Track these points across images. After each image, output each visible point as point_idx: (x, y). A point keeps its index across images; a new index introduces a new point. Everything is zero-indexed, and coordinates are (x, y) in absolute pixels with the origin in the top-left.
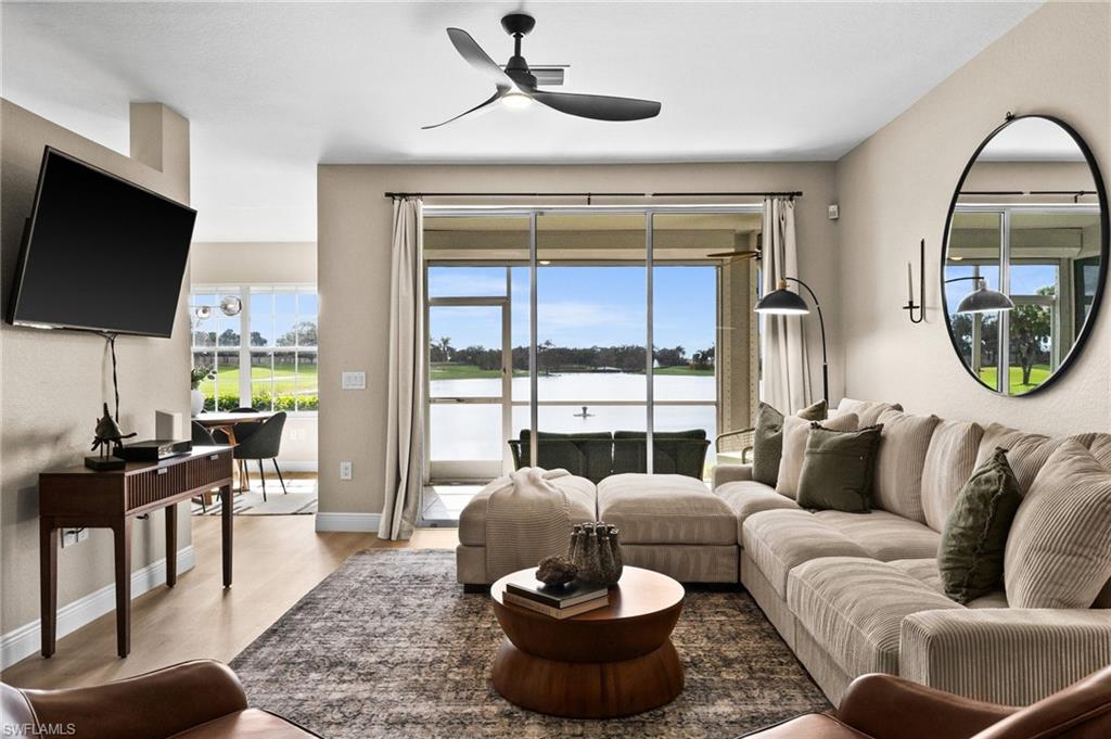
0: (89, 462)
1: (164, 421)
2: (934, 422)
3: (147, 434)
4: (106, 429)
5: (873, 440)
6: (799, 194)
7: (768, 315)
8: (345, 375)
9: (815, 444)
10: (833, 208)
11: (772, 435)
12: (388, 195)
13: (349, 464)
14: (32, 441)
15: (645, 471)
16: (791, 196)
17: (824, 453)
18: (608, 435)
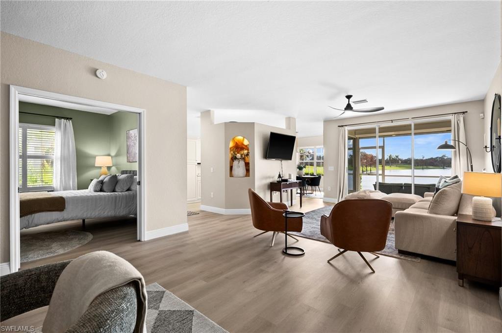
0: (277, 181)
1: (290, 175)
3: (286, 177)
4: (280, 176)
6: (466, 112)
7: (453, 150)
10: (482, 115)
12: (338, 126)
14: (269, 177)
15: (411, 193)
16: (462, 113)
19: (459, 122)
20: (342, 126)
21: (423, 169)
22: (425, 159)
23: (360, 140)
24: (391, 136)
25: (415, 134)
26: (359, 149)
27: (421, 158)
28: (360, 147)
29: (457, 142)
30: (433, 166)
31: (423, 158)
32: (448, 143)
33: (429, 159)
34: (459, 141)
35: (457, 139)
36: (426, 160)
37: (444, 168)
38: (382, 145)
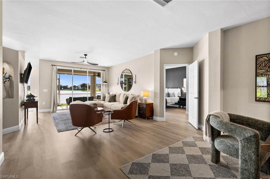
2: (120, 94)
5: (115, 96)
8: (44, 90)
9: (110, 96)
10: (108, 72)
11: (104, 96)
12: (52, 65)
13: (45, 102)
16: (104, 71)
17: (111, 97)
18: (82, 97)
25: (74, 74)
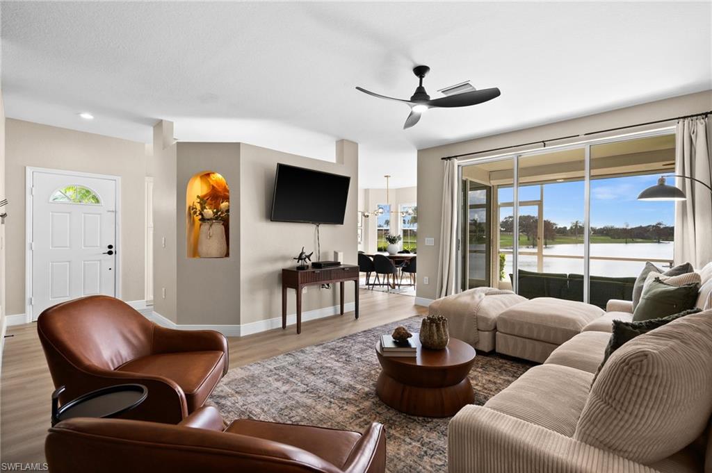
1: (336, 255)
7: (678, 202)
8: (426, 239)
12: (442, 159)
13: (427, 278)
16: (705, 115)
18: (564, 276)
19: (693, 136)
20: (449, 158)
21: (626, 243)
22: (629, 228)
23: (499, 190)
24: (554, 181)
26: (497, 207)
27: (625, 227)
28: (499, 204)
29: (688, 181)
30: (642, 239)
31: (627, 226)
32: (666, 184)
33: (636, 228)
34: (692, 179)
35: (687, 174)
36: (632, 229)
37: (659, 242)
38: (539, 199)
